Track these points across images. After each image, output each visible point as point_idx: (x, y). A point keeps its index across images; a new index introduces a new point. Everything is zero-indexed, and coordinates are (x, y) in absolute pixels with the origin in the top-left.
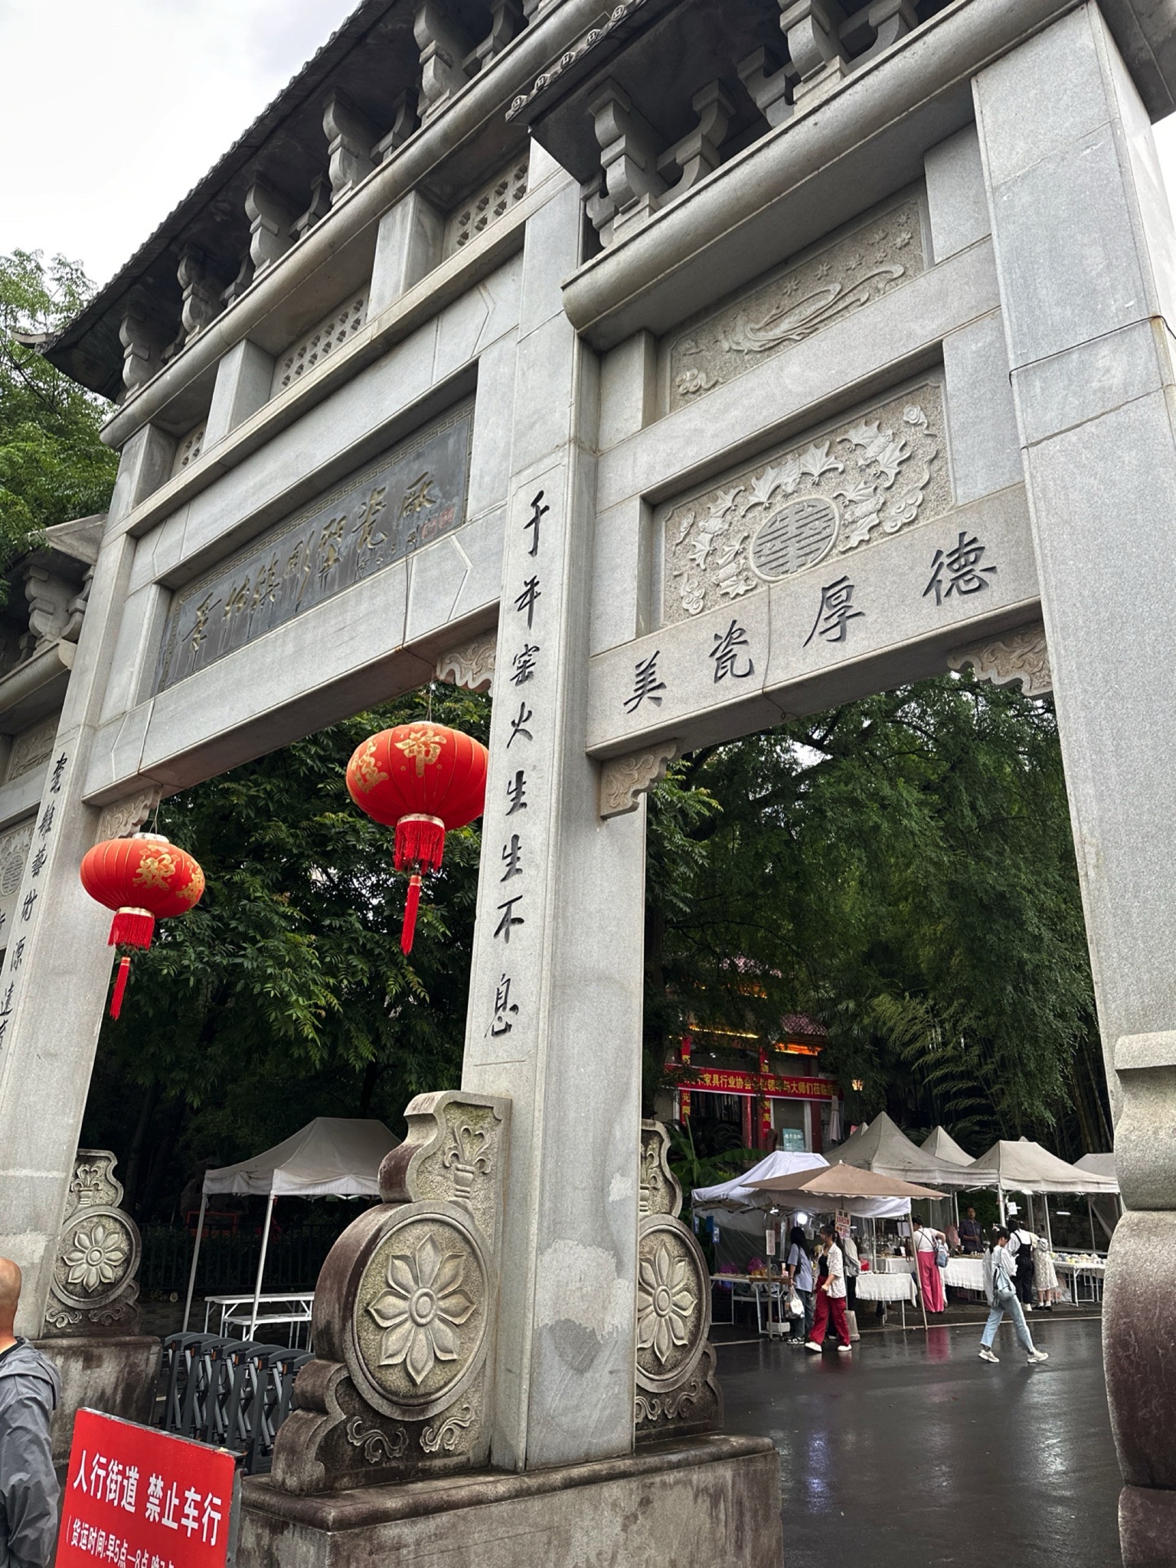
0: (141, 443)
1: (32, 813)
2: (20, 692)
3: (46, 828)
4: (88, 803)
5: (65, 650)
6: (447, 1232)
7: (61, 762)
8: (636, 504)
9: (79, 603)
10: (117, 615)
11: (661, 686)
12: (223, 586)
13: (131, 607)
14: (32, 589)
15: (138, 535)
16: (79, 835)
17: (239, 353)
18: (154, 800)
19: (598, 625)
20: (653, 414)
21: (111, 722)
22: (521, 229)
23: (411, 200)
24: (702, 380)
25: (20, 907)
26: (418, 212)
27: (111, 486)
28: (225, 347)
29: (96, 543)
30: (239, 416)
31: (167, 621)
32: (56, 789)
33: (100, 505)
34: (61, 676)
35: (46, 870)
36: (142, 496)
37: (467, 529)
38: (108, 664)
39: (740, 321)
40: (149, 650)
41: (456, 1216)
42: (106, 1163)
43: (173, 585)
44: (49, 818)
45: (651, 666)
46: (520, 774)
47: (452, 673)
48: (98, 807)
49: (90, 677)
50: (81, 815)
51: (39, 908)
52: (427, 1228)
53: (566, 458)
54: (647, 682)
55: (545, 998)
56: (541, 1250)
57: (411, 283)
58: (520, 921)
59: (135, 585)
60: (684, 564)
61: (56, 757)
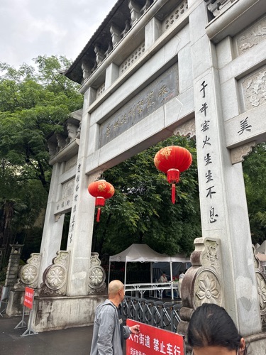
0: (89, 92)
1: (74, 177)
2: (68, 151)
3: (78, 180)
4: (86, 174)
5: (77, 141)
6: (210, 274)
7: (79, 166)
8: (234, 80)
9: (79, 130)
10: (88, 131)
11: (250, 126)
12: (112, 121)
13: (91, 129)
14: (68, 128)
15: (90, 113)
16: (85, 182)
17: (111, 66)
18: (102, 172)
19: (225, 113)
20: (234, 57)
21: (90, 155)
22: (188, 18)
23: (153, 19)
24: (248, 45)
25: (74, 198)
26: (155, 22)
27: (83, 103)
28: (108, 65)
29: (81, 116)
30: (113, 81)
31: (100, 132)
32: (79, 171)
33: (81, 107)
34: (77, 146)
35: (79, 189)
36: (91, 104)
37: (180, 96)
38: (87, 142)
39: (259, 27)
40: (97, 138)
41: (212, 269)
42: (97, 255)
43: (100, 123)
44: (78, 178)
45: (245, 121)
46: (208, 155)
47: (178, 133)
48: (89, 175)
49: (84, 146)
50: (85, 176)
51: (78, 198)
52: (206, 273)
53: (212, 71)
54: (245, 126)
55: (226, 212)
56: (235, 278)
57: (156, 40)
58: (215, 193)
59: (91, 123)
60: (250, 93)
61: (78, 164)
